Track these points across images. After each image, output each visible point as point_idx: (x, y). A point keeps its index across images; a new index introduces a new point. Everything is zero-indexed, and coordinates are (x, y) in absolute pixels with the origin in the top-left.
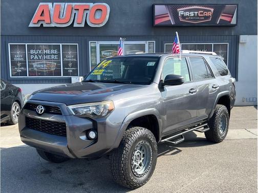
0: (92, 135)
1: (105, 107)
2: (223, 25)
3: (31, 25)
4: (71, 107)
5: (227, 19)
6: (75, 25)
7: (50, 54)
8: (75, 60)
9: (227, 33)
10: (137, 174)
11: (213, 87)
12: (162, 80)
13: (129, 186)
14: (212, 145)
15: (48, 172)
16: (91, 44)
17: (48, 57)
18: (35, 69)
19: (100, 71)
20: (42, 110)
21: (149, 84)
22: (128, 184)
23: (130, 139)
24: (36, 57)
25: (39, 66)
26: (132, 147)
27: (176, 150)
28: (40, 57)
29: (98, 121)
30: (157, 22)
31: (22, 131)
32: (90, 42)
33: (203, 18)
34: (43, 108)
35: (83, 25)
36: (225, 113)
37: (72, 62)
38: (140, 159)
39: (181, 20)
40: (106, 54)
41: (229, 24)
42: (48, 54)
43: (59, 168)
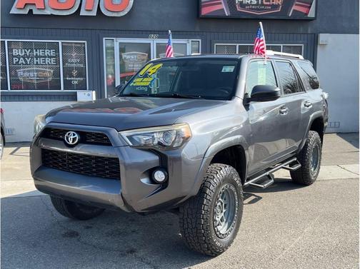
0: (160, 176)
1: (178, 134)
2: (298, 18)
3: (14, 11)
4: (125, 134)
5: (303, 10)
6: (83, 13)
7: (43, 57)
8: (82, 66)
9: (301, 30)
10: (220, 234)
11: (305, 105)
12: (247, 94)
13: (209, 252)
14: (302, 189)
15: (73, 234)
16: (106, 43)
17: (40, 61)
18: (21, 79)
19: (145, 79)
20: (74, 139)
21: (230, 99)
22: (208, 250)
23: (212, 182)
24: (22, 61)
25: (26, 74)
26: (215, 193)
27: (253, 198)
28: (28, 61)
29: (168, 156)
30: (205, 11)
31: (36, 171)
32: (104, 39)
33: (270, 8)
34: (76, 136)
35: (94, 13)
36: (318, 143)
37: (77, 69)
38: (222, 212)
39: (239, 9)
40: (128, 57)
41: (304, 18)
42: (40, 57)
43: (88, 227)
